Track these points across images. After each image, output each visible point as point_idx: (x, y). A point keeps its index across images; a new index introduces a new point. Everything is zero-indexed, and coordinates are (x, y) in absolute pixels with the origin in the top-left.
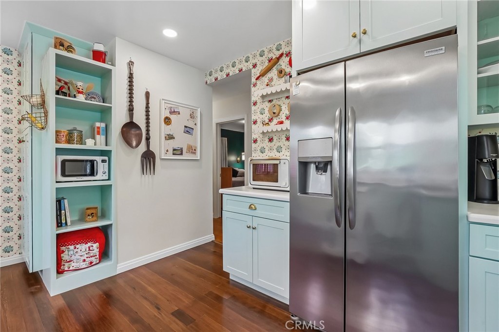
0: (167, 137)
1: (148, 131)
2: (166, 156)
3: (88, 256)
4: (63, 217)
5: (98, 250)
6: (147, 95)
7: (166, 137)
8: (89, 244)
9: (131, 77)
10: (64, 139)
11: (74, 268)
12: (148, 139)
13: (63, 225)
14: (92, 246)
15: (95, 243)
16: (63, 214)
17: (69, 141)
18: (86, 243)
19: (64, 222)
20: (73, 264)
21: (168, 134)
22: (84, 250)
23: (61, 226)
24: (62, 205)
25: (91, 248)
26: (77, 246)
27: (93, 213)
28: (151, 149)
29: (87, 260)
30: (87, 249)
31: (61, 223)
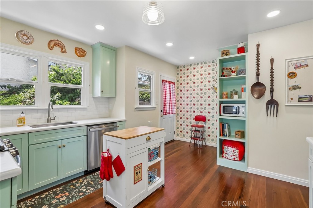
0: (292, 88)
1: (272, 86)
2: (291, 103)
3: (233, 154)
4: (225, 132)
5: (238, 154)
6: (272, 61)
7: (290, 88)
8: (234, 149)
9: (258, 54)
10: (225, 96)
11: (227, 157)
12: (272, 91)
13: (225, 136)
14: (235, 150)
15: (237, 149)
16: (225, 131)
17: (227, 97)
18: (233, 148)
19: (225, 134)
20: (227, 155)
21: (293, 85)
22: (231, 151)
23: (224, 136)
24: (225, 127)
25: (234, 151)
26: (229, 148)
27: (238, 134)
28: (274, 98)
29: (232, 156)
30: (233, 151)
31: (224, 135)
